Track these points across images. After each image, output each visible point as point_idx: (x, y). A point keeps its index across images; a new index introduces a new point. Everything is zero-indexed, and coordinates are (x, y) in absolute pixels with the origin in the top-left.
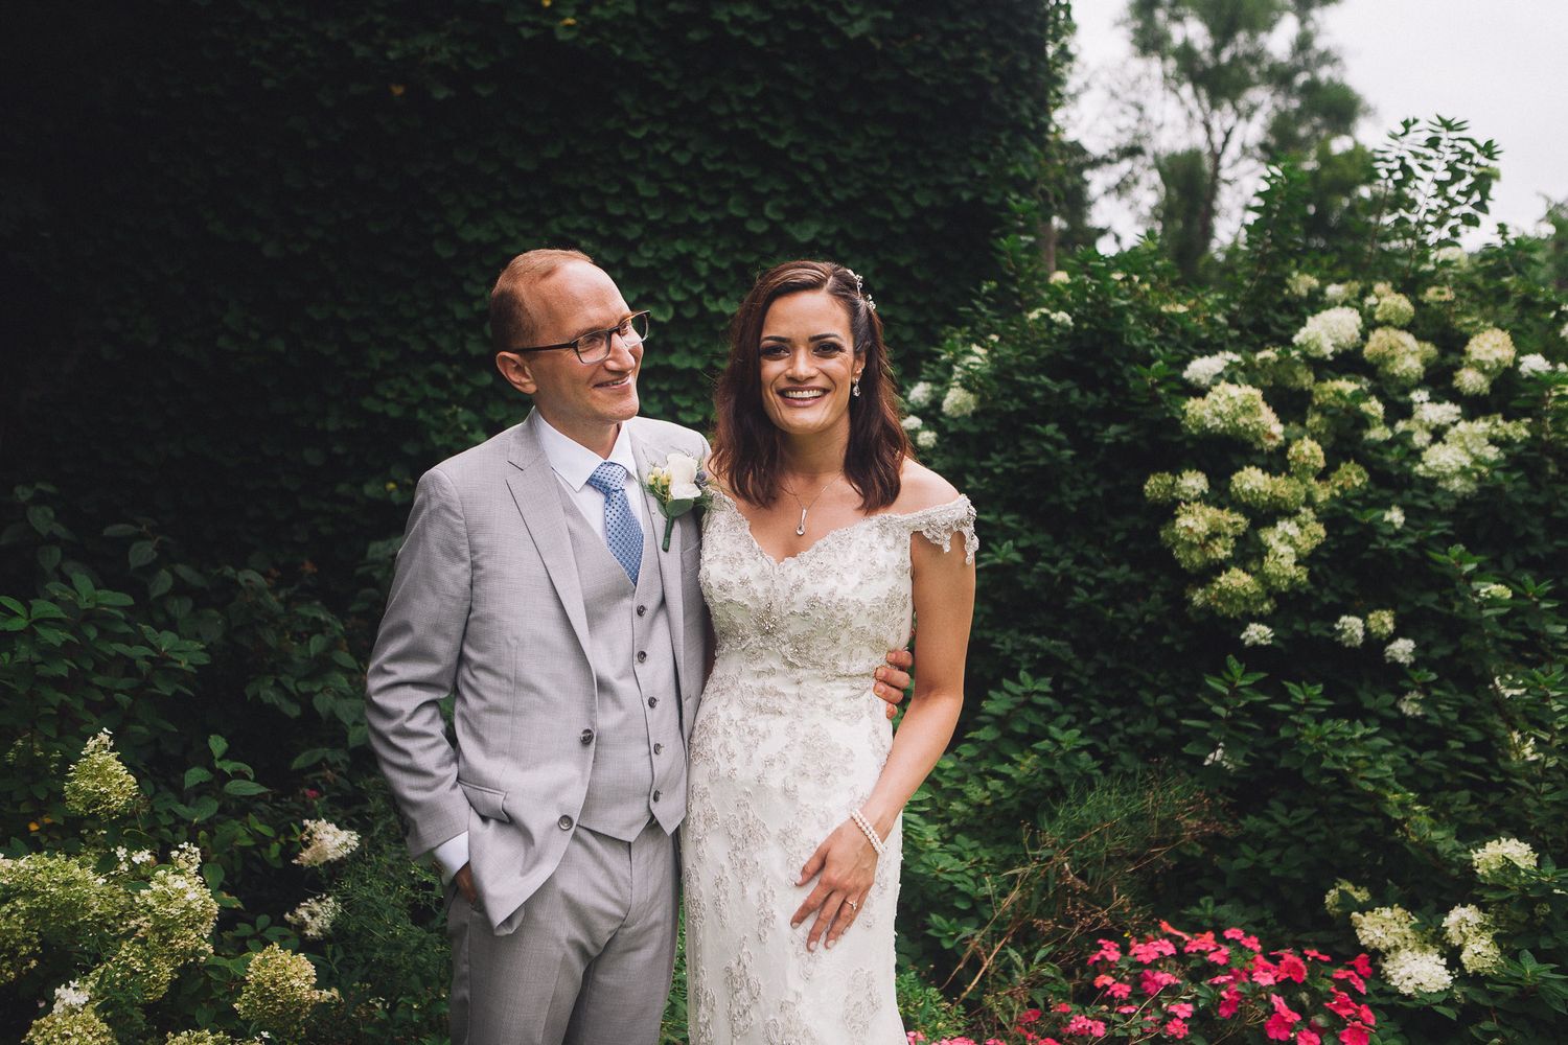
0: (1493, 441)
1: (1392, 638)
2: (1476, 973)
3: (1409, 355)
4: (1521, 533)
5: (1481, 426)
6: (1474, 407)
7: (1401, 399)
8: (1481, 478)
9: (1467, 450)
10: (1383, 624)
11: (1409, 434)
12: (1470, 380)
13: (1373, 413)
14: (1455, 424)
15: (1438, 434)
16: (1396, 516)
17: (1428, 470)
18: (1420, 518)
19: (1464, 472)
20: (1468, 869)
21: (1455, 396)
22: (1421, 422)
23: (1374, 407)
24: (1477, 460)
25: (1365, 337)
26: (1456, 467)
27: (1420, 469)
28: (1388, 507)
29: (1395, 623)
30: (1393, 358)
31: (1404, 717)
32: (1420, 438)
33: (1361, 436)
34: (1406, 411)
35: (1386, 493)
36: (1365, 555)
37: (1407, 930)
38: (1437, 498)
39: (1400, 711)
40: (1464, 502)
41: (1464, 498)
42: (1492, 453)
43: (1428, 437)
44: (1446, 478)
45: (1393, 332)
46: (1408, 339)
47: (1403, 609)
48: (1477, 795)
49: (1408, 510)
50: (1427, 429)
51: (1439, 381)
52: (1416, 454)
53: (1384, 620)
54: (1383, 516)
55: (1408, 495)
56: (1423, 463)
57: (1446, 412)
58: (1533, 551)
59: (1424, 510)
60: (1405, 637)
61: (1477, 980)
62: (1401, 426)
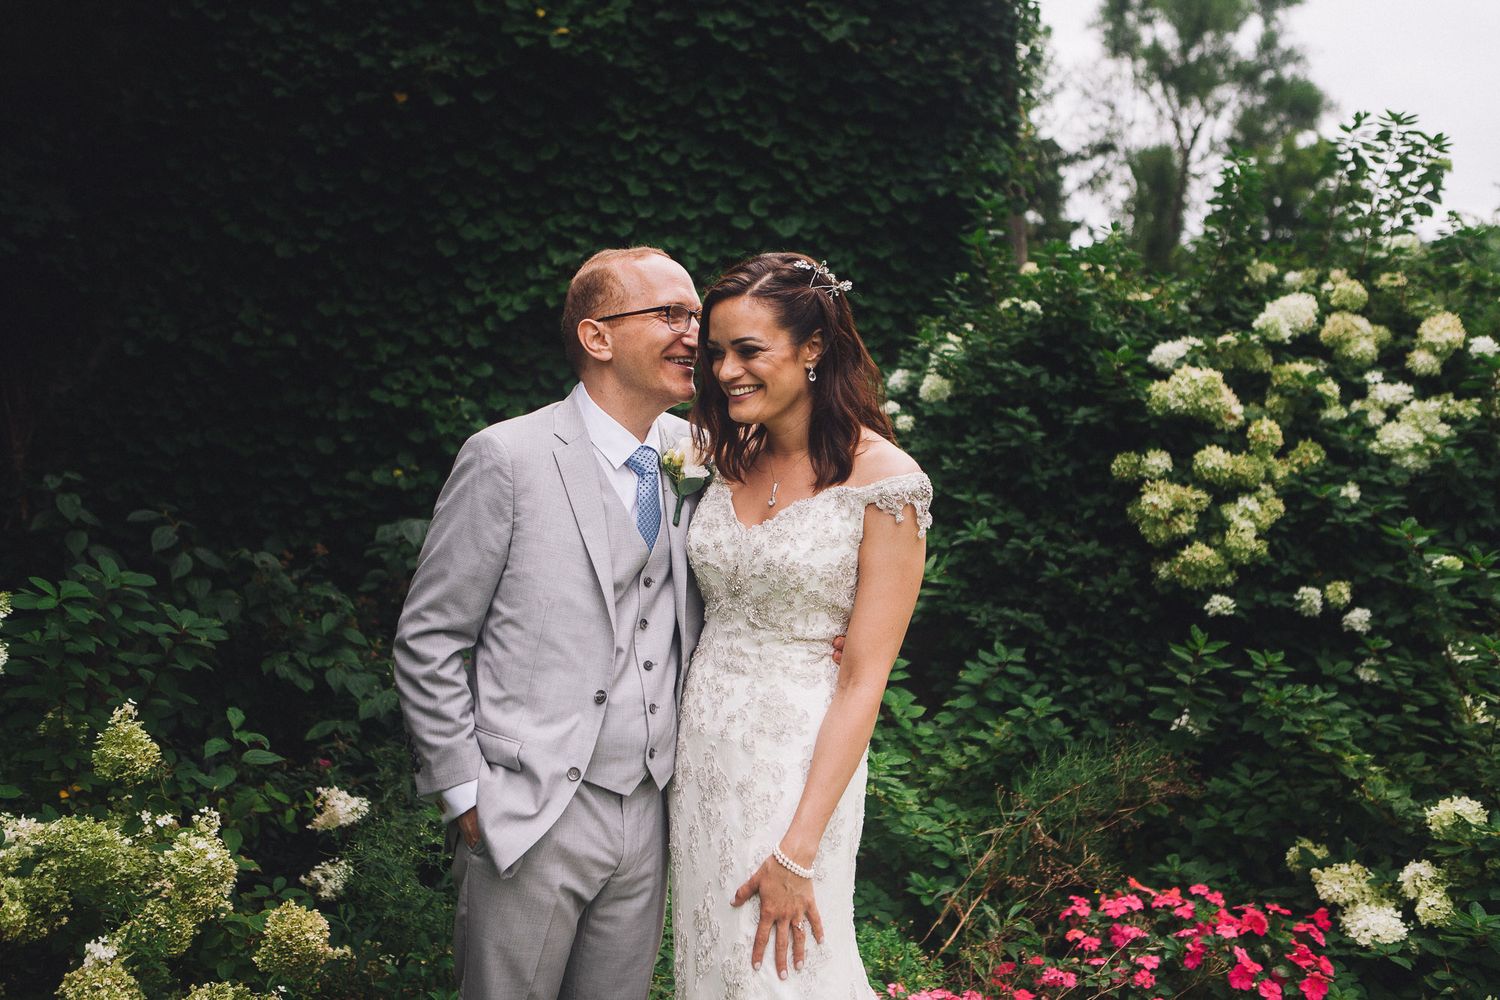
0: (1445, 419)
1: (1349, 607)
2: (1430, 925)
3: (1364, 338)
4: (1471, 507)
5: (1433, 405)
6: (1426, 387)
7: (1356, 380)
8: (1433, 454)
9: (1419, 427)
10: (1340, 594)
11: (1364, 413)
12: (1422, 361)
13: (1329, 393)
14: (1408, 403)
15: (1392, 413)
16: (1352, 491)
17: (1383, 447)
18: (1375, 493)
19: (1417, 449)
20: (1422, 826)
21: (1408, 377)
22: (1375, 402)
23: (1330, 388)
24: (1430, 438)
25: (1321, 321)
26: (1409, 444)
27: (1374, 446)
28: (1344, 483)
29: (1352, 593)
30: (1348, 341)
31: (1361, 683)
32: (1375, 417)
33: (1318, 416)
34: (1361, 392)
35: (1343, 469)
36: (1323, 529)
37: (1364, 885)
38: (1392, 474)
39: (1357, 677)
40: (1417, 477)
41: (1417, 474)
42: (1443, 431)
43: (1382, 416)
44: (1399, 454)
45: (1348, 317)
46: (1362, 323)
47: (1359, 580)
48: (1432, 757)
49: (1363, 485)
50: (1382, 408)
51: (1392, 362)
52: (1371, 432)
53: (1341, 591)
54: (1339, 491)
55: (1363, 471)
56: (1378, 440)
57: (1399, 392)
58: (1484, 524)
59: (1379, 485)
60: (1362, 606)
61: (1431, 931)
62: (1356, 405)
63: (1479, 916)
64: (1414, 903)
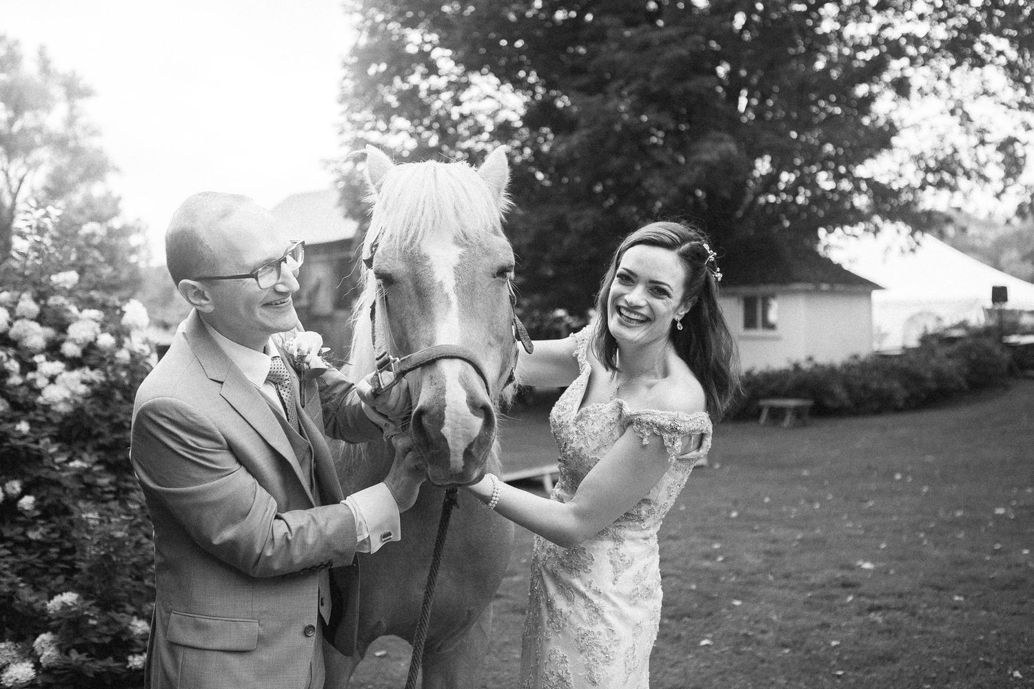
0: (83, 382)
1: (21, 496)
3: (36, 335)
4: (95, 432)
5: (76, 374)
6: (73, 364)
7: (29, 361)
8: (76, 402)
9: (68, 388)
10: (14, 488)
11: (34, 380)
12: (70, 349)
13: (12, 369)
14: (61, 373)
15: (52, 379)
16: (24, 427)
17: (46, 400)
18: (40, 427)
19: (66, 400)
21: (62, 358)
22: (42, 373)
23: (14, 366)
24: (73, 393)
25: (10, 324)
26: (60, 398)
27: (40, 399)
28: (19, 422)
29: (22, 487)
30: (26, 337)
31: (31, 541)
32: (41, 382)
33: (5, 382)
34: (33, 367)
35: (18, 414)
36: (3, 450)
37: (14, 653)
38: (50, 415)
39: (27, 537)
40: (66, 417)
41: (66, 415)
42: (82, 389)
43: (46, 381)
44: (55, 404)
45: (27, 322)
46: (35, 326)
47: (27, 479)
48: (69, 577)
49: (32, 423)
50: (46, 377)
51: (53, 350)
52: (39, 392)
53: (15, 486)
54: (15, 427)
55: (32, 415)
56: (42, 396)
57: (57, 367)
58: (101, 441)
59: (42, 423)
60: (29, 494)
62: (30, 375)
63: (74, 655)
64: (39, 657)
